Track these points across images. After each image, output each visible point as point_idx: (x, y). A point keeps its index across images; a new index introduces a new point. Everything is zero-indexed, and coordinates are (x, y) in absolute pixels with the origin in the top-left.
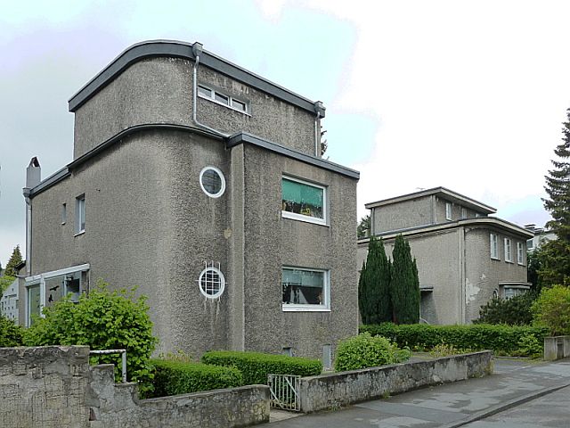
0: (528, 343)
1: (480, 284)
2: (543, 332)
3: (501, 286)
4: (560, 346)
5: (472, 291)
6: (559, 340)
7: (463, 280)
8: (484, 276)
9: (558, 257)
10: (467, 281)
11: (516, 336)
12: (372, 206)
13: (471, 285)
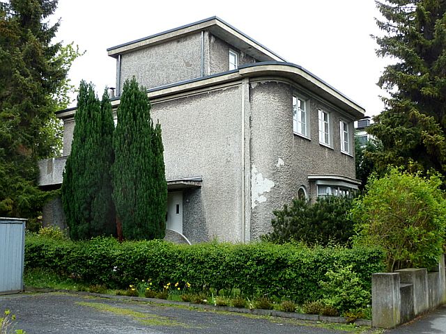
0: (339, 284)
1: (274, 174)
2: (371, 260)
3: (312, 181)
4: (406, 292)
5: (262, 186)
6: (404, 278)
7: (248, 167)
8: (281, 162)
9: (399, 128)
10: (254, 170)
11: (319, 267)
12: (117, 51)
13: (260, 176)
